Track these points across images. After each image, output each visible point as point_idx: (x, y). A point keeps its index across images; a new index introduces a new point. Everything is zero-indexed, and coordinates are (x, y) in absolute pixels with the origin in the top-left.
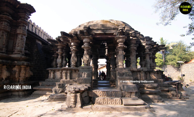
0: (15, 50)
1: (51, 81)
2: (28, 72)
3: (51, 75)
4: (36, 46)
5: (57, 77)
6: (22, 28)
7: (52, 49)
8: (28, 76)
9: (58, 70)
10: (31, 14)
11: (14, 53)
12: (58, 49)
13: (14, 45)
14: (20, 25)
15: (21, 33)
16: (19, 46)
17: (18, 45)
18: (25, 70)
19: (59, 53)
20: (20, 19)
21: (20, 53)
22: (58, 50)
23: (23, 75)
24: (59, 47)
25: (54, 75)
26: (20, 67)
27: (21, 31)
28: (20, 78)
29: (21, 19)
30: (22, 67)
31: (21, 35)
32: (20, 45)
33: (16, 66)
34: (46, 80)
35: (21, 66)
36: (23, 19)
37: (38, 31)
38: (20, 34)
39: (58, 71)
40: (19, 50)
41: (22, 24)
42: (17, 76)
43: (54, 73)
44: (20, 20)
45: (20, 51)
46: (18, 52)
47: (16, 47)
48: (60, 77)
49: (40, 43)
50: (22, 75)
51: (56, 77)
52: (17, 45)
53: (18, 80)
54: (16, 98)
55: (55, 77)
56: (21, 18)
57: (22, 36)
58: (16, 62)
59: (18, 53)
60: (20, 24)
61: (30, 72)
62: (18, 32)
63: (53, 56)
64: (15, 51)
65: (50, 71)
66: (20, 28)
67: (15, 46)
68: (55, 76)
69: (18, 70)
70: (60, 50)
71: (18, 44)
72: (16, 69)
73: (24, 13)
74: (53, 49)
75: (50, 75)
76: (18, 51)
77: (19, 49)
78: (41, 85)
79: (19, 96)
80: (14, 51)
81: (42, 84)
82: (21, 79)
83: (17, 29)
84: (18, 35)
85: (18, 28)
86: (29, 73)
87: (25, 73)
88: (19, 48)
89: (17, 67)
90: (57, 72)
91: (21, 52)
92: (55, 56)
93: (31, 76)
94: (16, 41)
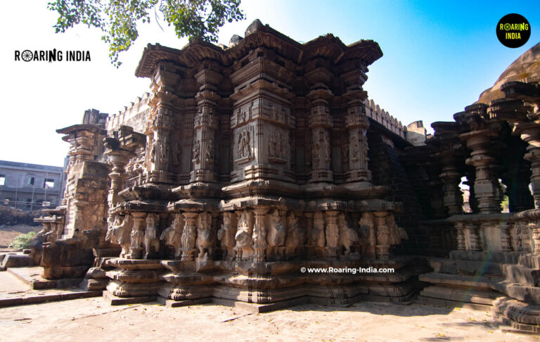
0: (352, 172)
1: (474, 260)
2: (395, 231)
3: (464, 239)
4: (383, 153)
5: (490, 244)
6: (356, 110)
7: (434, 153)
8: (396, 242)
9: (491, 221)
10: (369, 67)
11: (349, 180)
12: (472, 151)
13: (345, 160)
14: (349, 105)
15: (358, 123)
16: (357, 160)
17: (355, 158)
18: (386, 223)
19: (476, 164)
20: (348, 88)
21: (364, 178)
22: (472, 154)
23: (386, 240)
24: (471, 143)
25: (479, 239)
26: (374, 215)
27: (358, 119)
28: (378, 246)
29: (351, 87)
30: (378, 217)
31: (357, 130)
32: (359, 156)
33: (367, 215)
34: (451, 254)
35: (377, 214)
36: (354, 86)
37: (370, 111)
38: (354, 127)
39: (493, 225)
40: (360, 171)
41: (356, 101)
42: (372, 240)
43: (476, 232)
44: (349, 92)
45: (362, 172)
46: (359, 176)
47: (351, 162)
48: (506, 244)
49: (389, 142)
50: (383, 238)
51: (486, 245)
52: (352, 158)
53: (373, 251)
54: (386, 304)
55: (482, 246)
56: (348, 86)
57: (360, 133)
58: (365, 203)
59: (360, 178)
60: (350, 103)
61: (400, 229)
62: (351, 124)
63: (443, 175)
64: (352, 175)
65: (460, 225)
66: (352, 113)
67: (348, 162)
68: (482, 241)
69: (371, 225)
70: (482, 152)
71: (355, 156)
72: (366, 221)
73: (356, 71)
74: (438, 154)
75: (460, 237)
76: (359, 173)
77: (359, 167)
78: (437, 269)
79: (390, 298)
80: (348, 176)
81: (441, 268)
82: (383, 249)
83: (346, 117)
84: (350, 132)
85: (347, 114)
86: (397, 232)
87: (387, 232)
88: (358, 165)
89: (368, 218)
90: (489, 230)
91: (366, 176)
92: (449, 174)
93: (403, 240)
94: (348, 147)
